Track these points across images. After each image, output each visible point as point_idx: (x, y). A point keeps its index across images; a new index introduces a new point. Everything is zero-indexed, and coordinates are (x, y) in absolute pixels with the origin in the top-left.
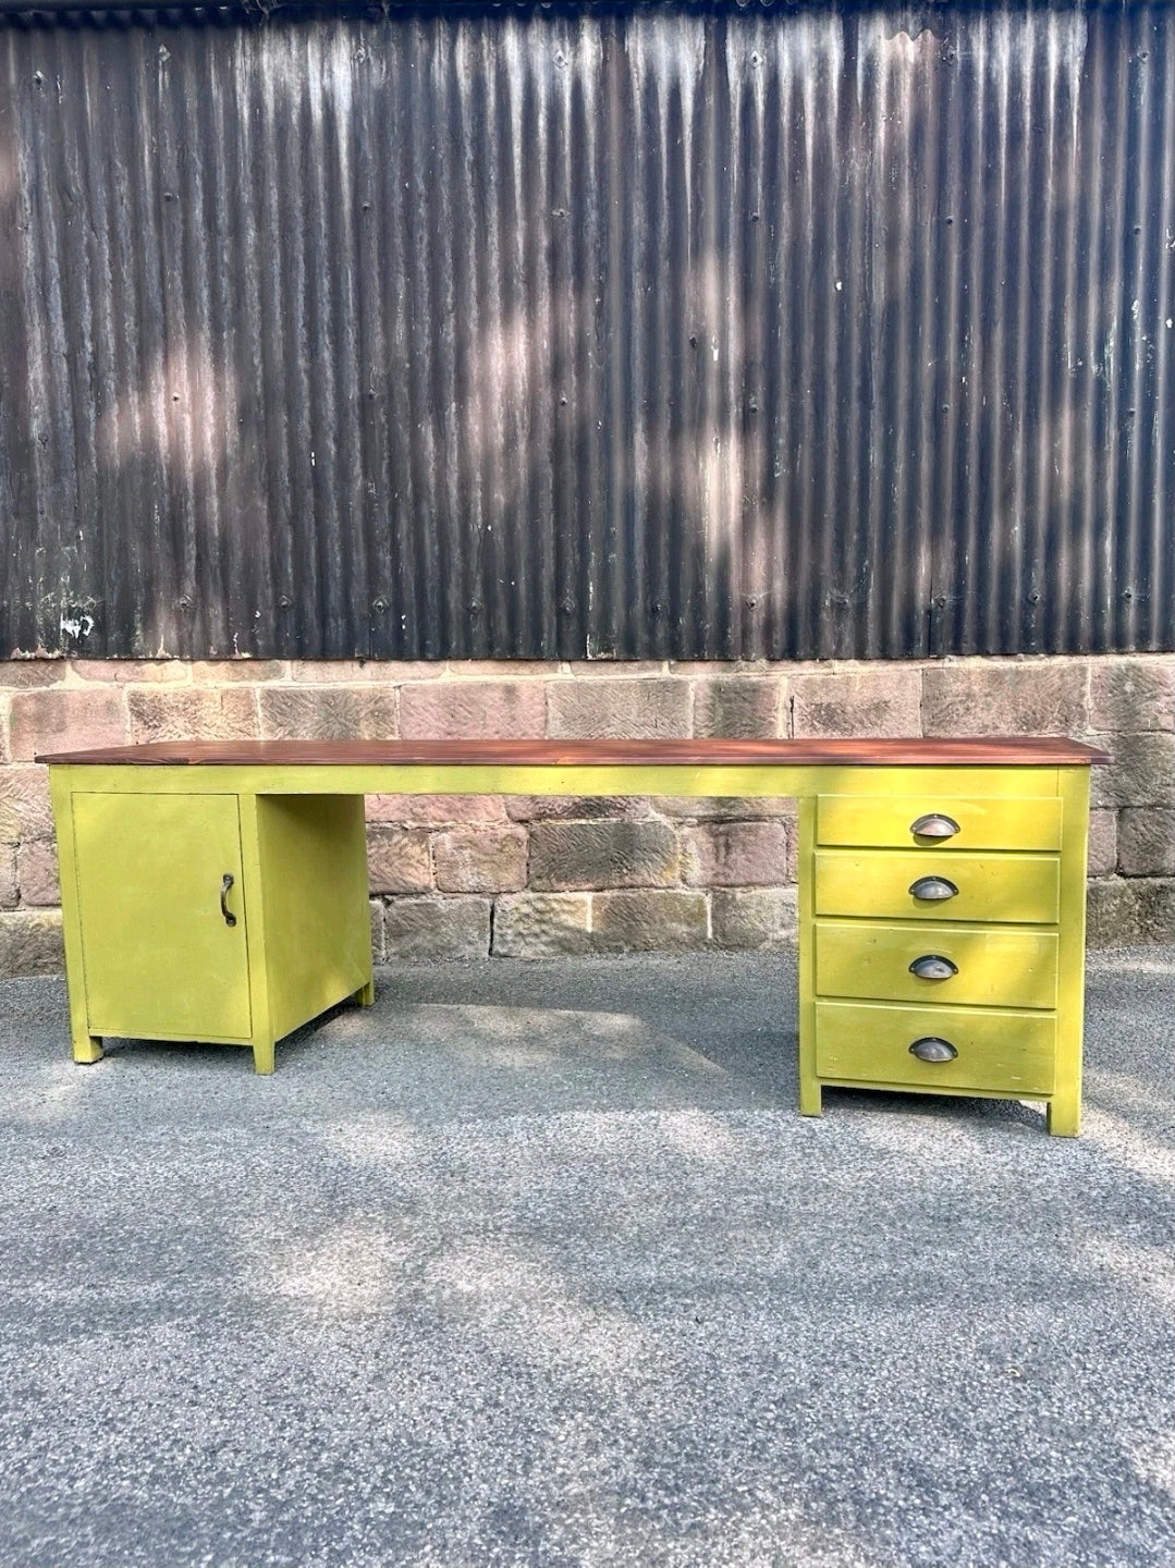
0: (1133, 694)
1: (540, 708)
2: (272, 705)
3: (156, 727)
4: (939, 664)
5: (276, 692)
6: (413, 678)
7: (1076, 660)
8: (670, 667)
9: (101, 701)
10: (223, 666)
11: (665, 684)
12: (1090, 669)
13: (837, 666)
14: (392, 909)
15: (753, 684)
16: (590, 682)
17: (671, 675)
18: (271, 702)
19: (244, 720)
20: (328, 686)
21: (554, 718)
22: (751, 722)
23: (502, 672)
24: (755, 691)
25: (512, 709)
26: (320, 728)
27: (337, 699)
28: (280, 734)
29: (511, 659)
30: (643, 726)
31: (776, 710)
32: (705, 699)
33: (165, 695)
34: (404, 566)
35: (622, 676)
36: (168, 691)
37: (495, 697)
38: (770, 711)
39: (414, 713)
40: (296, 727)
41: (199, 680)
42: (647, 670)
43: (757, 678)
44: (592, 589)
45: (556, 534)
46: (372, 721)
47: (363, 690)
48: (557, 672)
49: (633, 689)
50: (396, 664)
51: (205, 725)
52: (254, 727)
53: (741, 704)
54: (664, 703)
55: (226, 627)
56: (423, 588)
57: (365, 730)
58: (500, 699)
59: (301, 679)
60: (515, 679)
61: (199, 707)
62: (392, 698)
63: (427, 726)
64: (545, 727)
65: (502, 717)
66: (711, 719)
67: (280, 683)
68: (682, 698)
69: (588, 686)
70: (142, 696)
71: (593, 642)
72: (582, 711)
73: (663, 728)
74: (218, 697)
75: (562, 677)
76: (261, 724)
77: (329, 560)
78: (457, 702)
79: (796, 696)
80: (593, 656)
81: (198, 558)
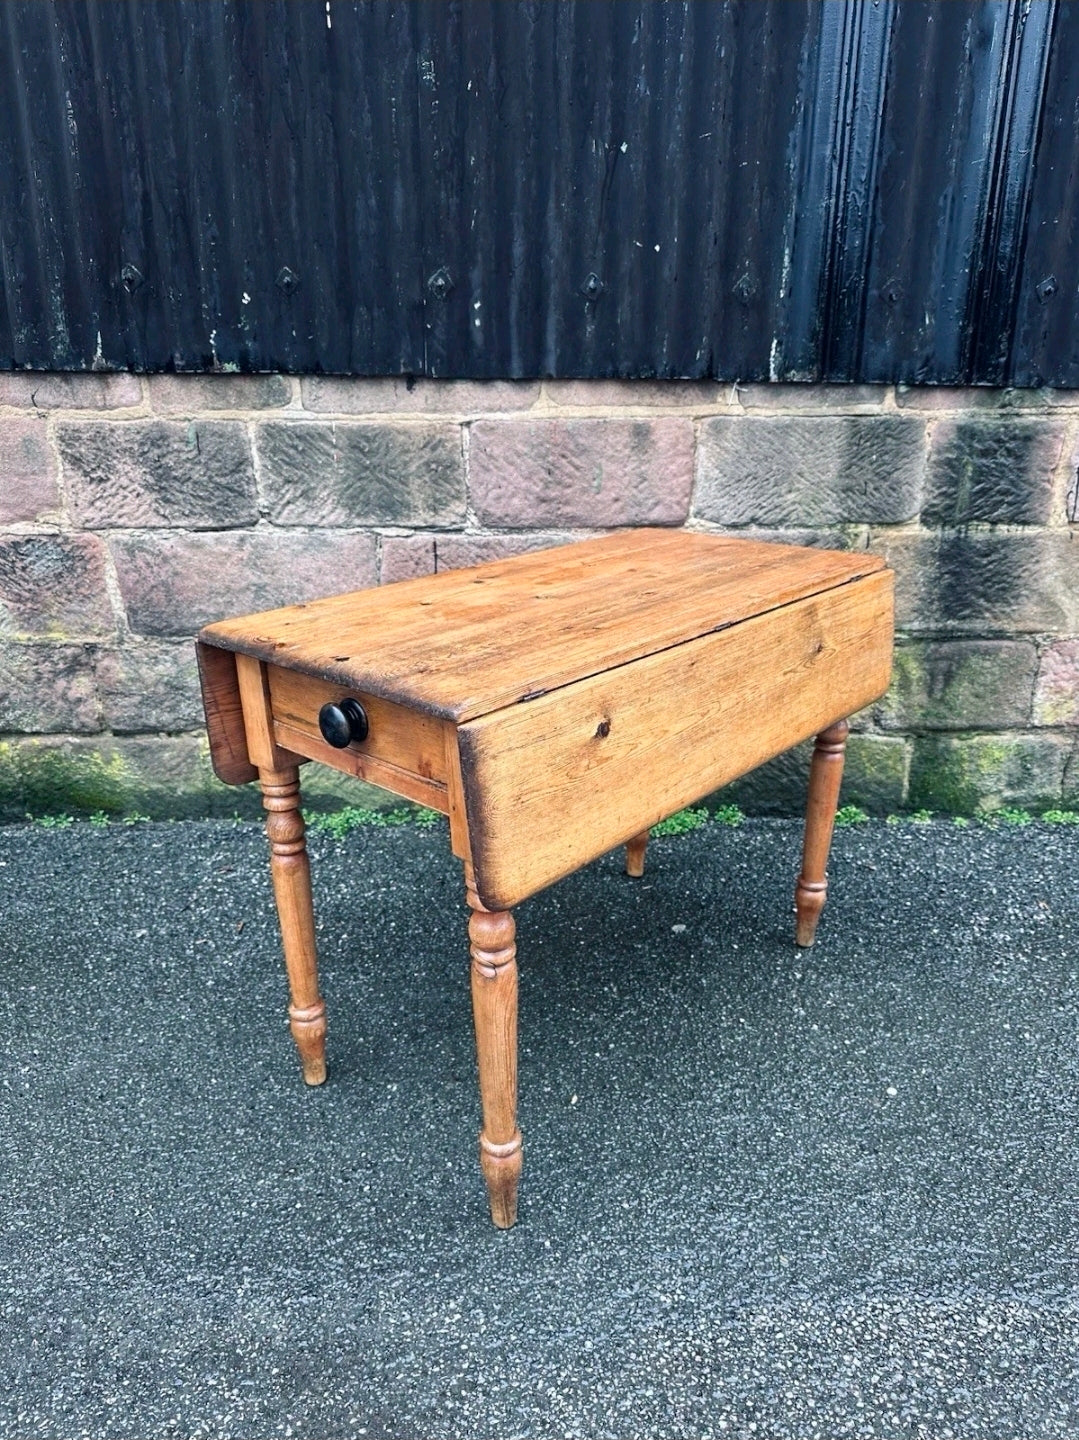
1: (685, 461)
2: (275, 451)
3: (101, 480)
5: (282, 430)
6: (490, 410)
8: (898, 396)
9: (15, 438)
10: (197, 385)
11: (886, 425)
15: (1026, 428)
16: (768, 420)
17: (897, 409)
18: (272, 444)
19: (233, 471)
20: (358, 420)
21: (706, 477)
22: (1013, 490)
23: (630, 402)
24: (1028, 439)
25: (642, 462)
26: (349, 487)
27: (374, 441)
28: (288, 496)
29: (646, 380)
30: (844, 491)
31: (1053, 470)
32: (948, 450)
33: (112, 431)
34: (482, 215)
35: (818, 411)
36: (115, 423)
37: (617, 443)
38: (1045, 471)
39: (491, 467)
40: (312, 485)
41: (163, 408)
42: (861, 400)
43: (1034, 418)
44: (786, 259)
45: (734, 161)
46: (427, 479)
47: (413, 427)
48: (714, 402)
49: (836, 432)
50: (464, 386)
51: (175, 478)
52: (248, 483)
53: (1002, 460)
54: (881, 456)
55: (197, 320)
56: (509, 257)
57: (417, 492)
58: (625, 446)
59: (317, 409)
60: (650, 413)
61: (165, 450)
62: (458, 442)
63: (511, 488)
64: (691, 493)
65: (625, 475)
66: (955, 483)
67: (285, 414)
68: (912, 447)
69: (764, 426)
70: (77, 431)
71: (780, 352)
72: (751, 467)
73: (877, 495)
74: (191, 435)
75: (725, 410)
76: (258, 480)
77: (359, 205)
78: (557, 450)
80: (781, 375)
81: (146, 197)
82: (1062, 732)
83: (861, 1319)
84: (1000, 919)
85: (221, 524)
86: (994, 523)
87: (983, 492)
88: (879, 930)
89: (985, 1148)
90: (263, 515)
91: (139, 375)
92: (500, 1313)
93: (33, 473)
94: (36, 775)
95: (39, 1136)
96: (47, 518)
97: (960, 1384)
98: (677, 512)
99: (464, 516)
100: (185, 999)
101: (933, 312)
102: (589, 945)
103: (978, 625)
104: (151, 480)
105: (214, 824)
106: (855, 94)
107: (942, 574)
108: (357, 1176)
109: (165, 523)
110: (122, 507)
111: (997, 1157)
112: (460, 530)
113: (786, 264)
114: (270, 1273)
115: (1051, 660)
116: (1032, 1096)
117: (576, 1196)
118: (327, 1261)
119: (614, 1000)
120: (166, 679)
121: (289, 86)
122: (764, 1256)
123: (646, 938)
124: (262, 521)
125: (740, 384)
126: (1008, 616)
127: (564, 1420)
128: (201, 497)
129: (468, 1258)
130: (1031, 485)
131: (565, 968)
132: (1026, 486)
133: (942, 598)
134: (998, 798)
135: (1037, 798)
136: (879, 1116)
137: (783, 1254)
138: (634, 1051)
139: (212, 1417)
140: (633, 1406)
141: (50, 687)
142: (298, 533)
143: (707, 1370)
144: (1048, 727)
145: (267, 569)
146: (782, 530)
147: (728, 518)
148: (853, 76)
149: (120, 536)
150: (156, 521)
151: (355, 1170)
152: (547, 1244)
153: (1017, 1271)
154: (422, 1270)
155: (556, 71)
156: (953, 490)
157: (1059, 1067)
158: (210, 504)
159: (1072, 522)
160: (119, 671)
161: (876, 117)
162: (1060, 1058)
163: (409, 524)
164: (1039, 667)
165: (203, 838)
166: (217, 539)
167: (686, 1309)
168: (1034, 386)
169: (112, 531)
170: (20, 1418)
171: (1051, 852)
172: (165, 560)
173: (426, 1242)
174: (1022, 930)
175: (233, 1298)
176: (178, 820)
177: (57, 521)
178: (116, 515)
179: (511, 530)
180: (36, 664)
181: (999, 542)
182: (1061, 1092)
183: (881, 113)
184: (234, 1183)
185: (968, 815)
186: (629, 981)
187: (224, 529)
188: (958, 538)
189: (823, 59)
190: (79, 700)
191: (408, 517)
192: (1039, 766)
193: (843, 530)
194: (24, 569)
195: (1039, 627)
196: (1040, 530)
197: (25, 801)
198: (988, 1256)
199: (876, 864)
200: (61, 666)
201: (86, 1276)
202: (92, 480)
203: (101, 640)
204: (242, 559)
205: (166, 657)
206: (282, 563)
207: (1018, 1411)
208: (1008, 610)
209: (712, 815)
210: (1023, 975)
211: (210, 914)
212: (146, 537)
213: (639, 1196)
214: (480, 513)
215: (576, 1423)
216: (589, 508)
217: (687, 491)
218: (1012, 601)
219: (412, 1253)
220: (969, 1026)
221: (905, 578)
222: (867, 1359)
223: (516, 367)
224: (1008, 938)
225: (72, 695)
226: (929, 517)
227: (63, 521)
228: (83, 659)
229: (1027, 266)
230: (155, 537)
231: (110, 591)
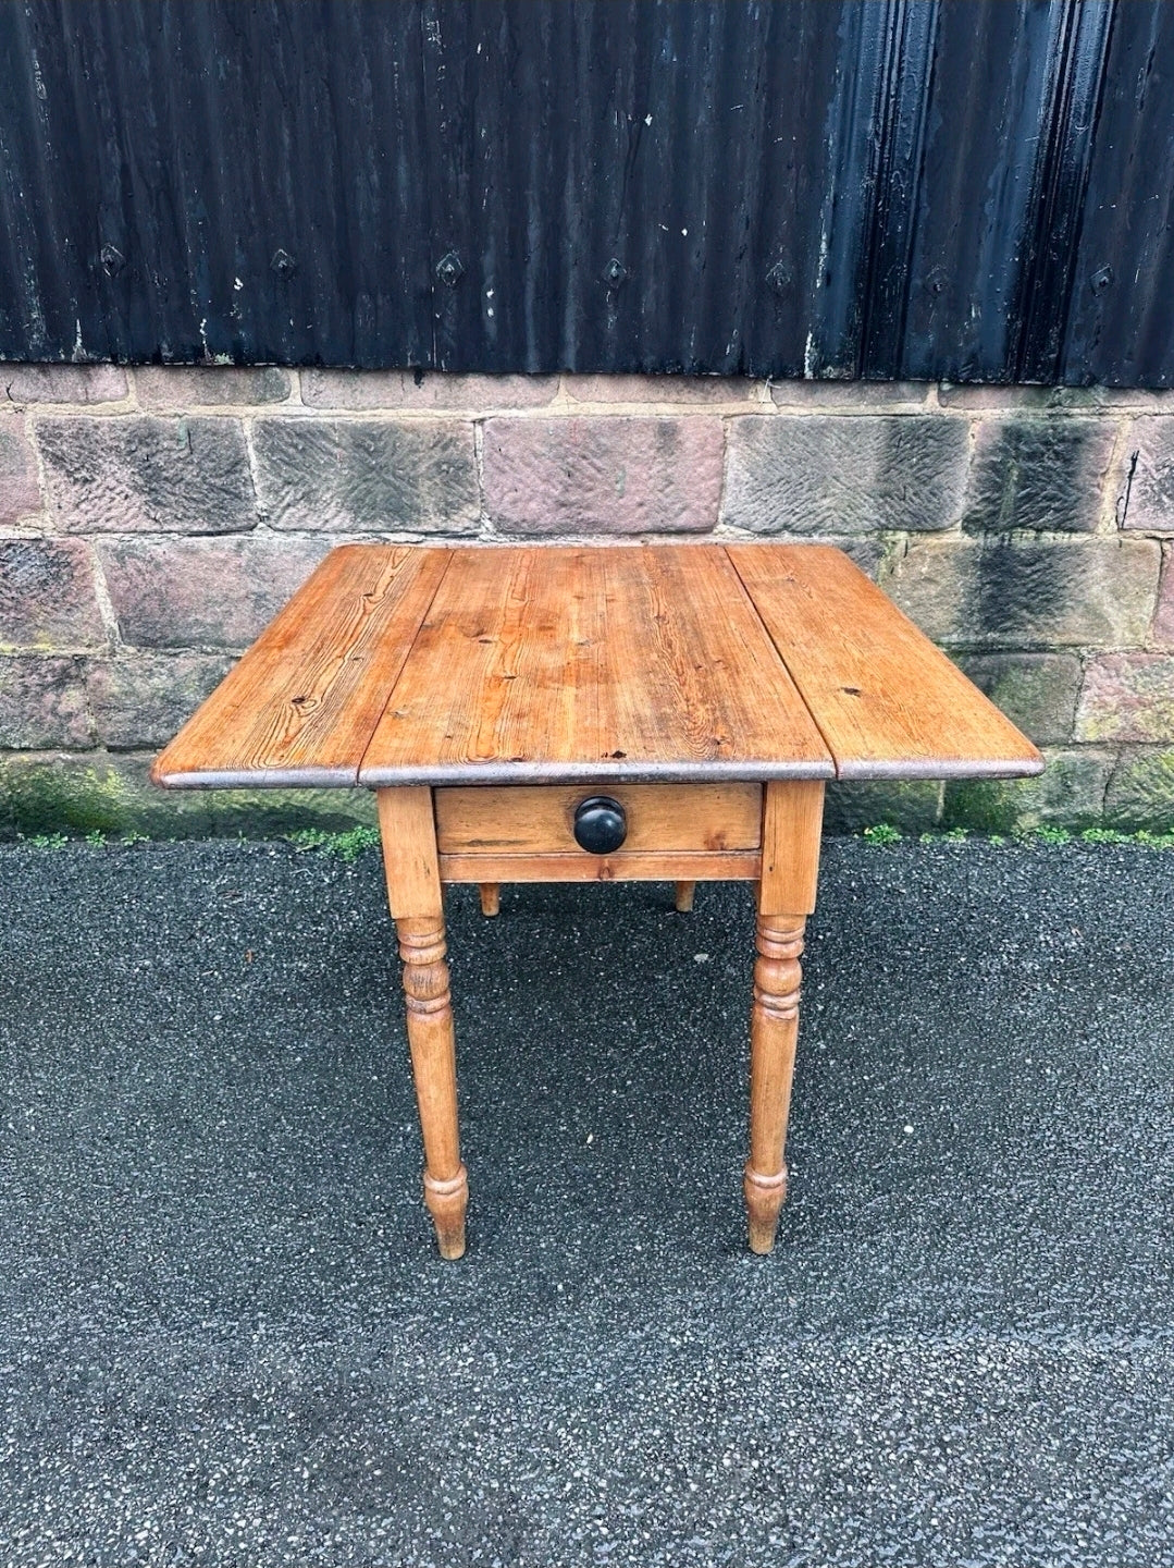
1: (714, 463)
2: (273, 449)
3: (86, 481)
5: (280, 427)
6: (505, 406)
8: (941, 393)
10: (187, 377)
11: (927, 426)
15: (1075, 429)
16: (802, 419)
17: (940, 409)
18: (270, 442)
19: (228, 472)
20: (363, 416)
21: (736, 480)
22: (1061, 495)
23: (654, 399)
24: (1077, 441)
25: (669, 464)
26: (354, 489)
27: (380, 440)
28: (288, 499)
29: (674, 374)
30: (882, 497)
31: (1104, 474)
32: (992, 453)
33: (96, 427)
34: (494, 194)
35: (855, 410)
36: (98, 419)
37: (642, 443)
38: (1095, 475)
39: (507, 468)
40: (314, 487)
41: (150, 403)
42: (901, 398)
43: (1084, 419)
44: (824, 246)
45: (769, 136)
46: (437, 480)
47: (422, 424)
48: (745, 399)
49: (874, 433)
50: (476, 380)
51: (166, 479)
52: (244, 484)
53: (1050, 463)
54: (921, 459)
55: (185, 308)
56: (525, 240)
57: (427, 494)
58: (650, 447)
59: (318, 404)
60: (676, 411)
61: (154, 449)
62: (471, 441)
63: (528, 491)
64: (720, 497)
65: (650, 478)
66: (998, 487)
67: (284, 410)
68: (955, 449)
69: (798, 426)
70: (58, 427)
71: (816, 346)
72: (784, 470)
73: (917, 501)
74: (182, 433)
75: (756, 408)
76: (256, 481)
77: (360, 181)
78: (577, 450)
79: (1142, 452)
80: (816, 371)
81: (125, 170)
82: (1106, 748)
83: (865, 1359)
84: (1031, 947)
85: (217, 528)
86: (1039, 531)
87: (1029, 498)
88: (905, 958)
89: (997, 1187)
90: (262, 519)
91: (123, 366)
92: (513, 1355)
93: (11, 473)
94: (26, 793)
95: (47, 1181)
96: (28, 521)
97: (956, 1421)
98: (705, 518)
99: (478, 521)
100: (192, 1036)
101: (979, 304)
102: (608, 977)
103: (1020, 638)
105: (217, 844)
106: (901, 62)
107: (984, 584)
108: (370, 1219)
109: (156, 527)
110: (109, 509)
111: (1009, 1196)
112: (474, 536)
113: (823, 251)
114: (285, 1319)
115: (1096, 675)
116: (1048, 1134)
117: (590, 1238)
118: (342, 1306)
119: (633, 1034)
120: (161, 693)
121: (280, 46)
122: (774, 1297)
123: (668, 968)
124: (261, 525)
125: (772, 381)
126: (1052, 628)
127: (573, 1459)
128: (194, 499)
129: (481, 1301)
130: (1079, 490)
131: (584, 1001)
132: (1075, 491)
133: (982, 609)
134: (1037, 816)
135: (1077, 816)
136: (895, 1155)
137: (792, 1295)
138: (651, 1087)
139: (231, 1461)
140: (641, 1445)
141: (39, 701)
142: (300, 537)
143: (713, 1410)
144: (1090, 743)
145: (267, 577)
146: (816, 537)
147: (759, 525)
148: (898, 42)
149: (107, 541)
150: (147, 525)
151: (369, 1213)
152: (560, 1287)
153: (1020, 1311)
154: (436, 1314)
155: (574, 33)
156: (997, 495)
157: (1078, 1104)
158: (205, 507)
159: (1121, 529)
160: (113, 684)
161: (922, 89)
162: (1080, 1094)
163: (420, 529)
164: (1082, 681)
165: (206, 859)
166: (213, 544)
167: (695, 1350)
168: (1086, 384)
169: (99, 535)
170: (42, 1464)
171: (1088, 873)
172: (158, 566)
173: (440, 1286)
174: (1052, 959)
175: (249, 1343)
176: (179, 839)
177: (39, 524)
178: (103, 519)
179: (529, 536)
180: (23, 676)
181: (1044, 551)
182: (1077, 1130)
183: (928, 84)
184: (247, 1228)
185: (1005, 834)
186: (648, 1014)
187: (219, 533)
188: (1002, 546)
189: (866, 23)
190: (70, 715)
191: (418, 522)
192: (1081, 784)
193: (880, 538)
194: (5, 576)
195: (1084, 639)
196: (1088, 537)
197: (16, 819)
198: (992, 1296)
199: (905, 886)
200: (49, 679)
201: (102, 1323)
202: (76, 480)
203: (91, 651)
204: (240, 566)
205: (163, 671)
206: (283, 570)
207: (1011, 1446)
208: (1052, 621)
210: (1050, 1007)
211: (216, 943)
212: (136, 542)
213: (652, 1237)
214: (495, 518)
215: (584, 1463)
216: (611, 513)
217: (717, 495)
218: (1056, 612)
219: (425, 1297)
220: (991, 1061)
221: (944, 588)
222: (869, 1398)
223: (532, 357)
224: (1037, 967)
225: (62, 709)
226: (971, 524)
227: (47, 524)
228: (73, 671)
229: (1082, 255)
230: (146, 542)
231: (100, 599)
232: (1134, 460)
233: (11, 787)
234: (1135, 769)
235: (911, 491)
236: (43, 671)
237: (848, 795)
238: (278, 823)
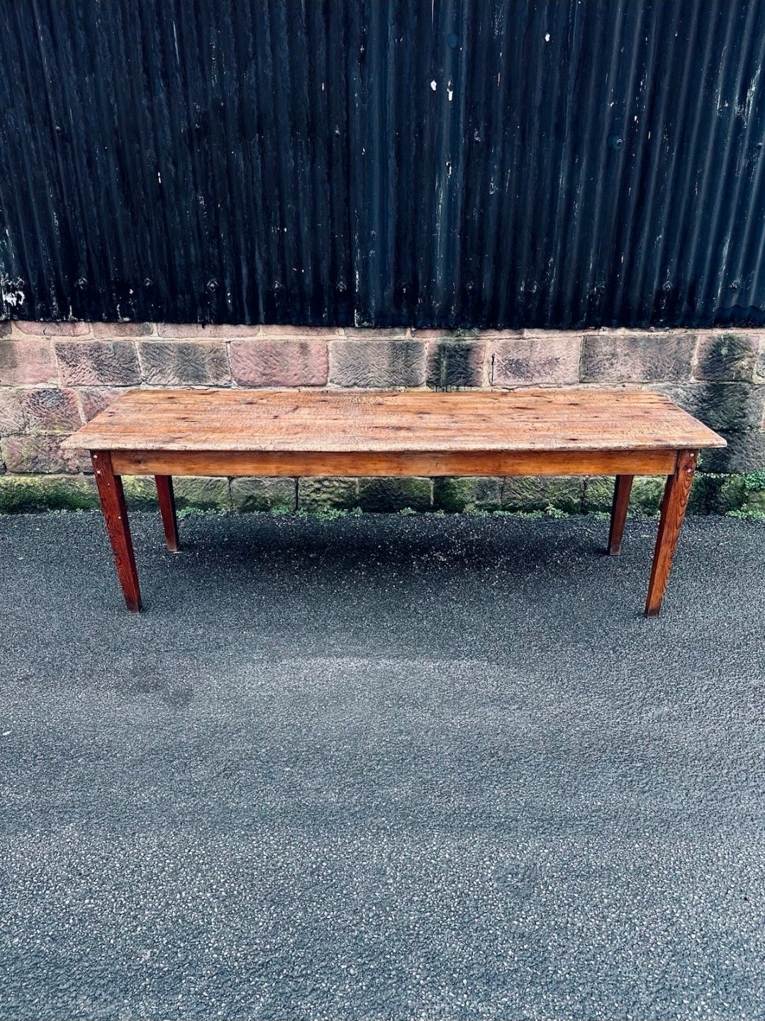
0: (726, 356)
1: (324, 359)
2: (147, 354)
3: (74, 366)
4: (596, 333)
5: (150, 345)
6: (238, 336)
7: (690, 332)
8: (412, 332)
9: (37, 349)
10: (112, 326)
11: (407, 344)
12: (699, 338)
13: (527, 333)
14: (234, 482)
15: (467, 345)
16: (357, 342)
17: (412, 338)
18: (146, 351)
19: (129, 362)
20: (182, 341)
21: (333, 366)
22: (465, 372)
23: (297, 334)
24: (468, 350)
25: (305, 359)
26: (180, 369)
27: (189, 350)
28: (154, 373)
29: (304, 325)
30: (392, 373)
31: (482, 363)
32: (434, 355)
33: (78, 345)
34: (228, 258)
35: (378, 338)
36: (78, 342)
37: (294, 351)
38: (478, 364)
39: (241, 361)
40: (164, 368)
41: (99, 336)
42: (396, 334)
43: (471, 341)
44: (357, 276)
45: (332, 235)
46: (213, 365)
47: (205, 344)
48: (334, 334)
49: (386, 348)
50: (226, 326)
51: (105, 365)
52: (136, 367)
53: (458, 359)
54: (406, 358)
55: (111, 300)
56: (241, 274)
57: (208, 370)
58: (297, 352)
59: (164, 336)
60: (307, 338)
61: (100, 353)
62: (225, 350)
63: (249, 369)
64: (328, 372)
65: (298, 364)
66: (438, 369)
67: (151, 338)
68: (419, 354)
69: (356, 345)
70: (63, 345)
71: (358, 315)
72: (352, 362)
73: (407, 374)
74: (111, 347)
75: (339, 338)
76: (141, 366)
77: (176, 253)
78: (268, 354)
79: (496, 354)
80: (359, 325)
81: (88, 251)
85: (126, 384)
86: (458, 386)
87: (452, 373)
90: (143, 381)
91: (88, 322)
93: (45, 363)
94: (51, 491)
96: (52, 382)
98: (323, 380)
99: (230, 381)
104: (95, 366)
109: (102, 384)
110: (83, 377)
112: (229, 387)
113: (357, 278)
121: (145, 205)
124: (143, 383)
125: (343, 327)
128: (117, 373)
130: (472, 369)
132: (470, 370)
134: (473, 504)
135: (490, 505)
142: (159, 388)
146: (368, 388)
147: (344, 383)
149: (83, 389)
150: (99, 383)
155: (254, 199)
156: (438, 372)
158: (121, 376)
159: (492, 385)
163: (206, 384)
166: (124, 390)
168: (469, 327)
169: (79, 387)
172: (103, 400)
177: (56, 383)
178: (81, 381)
179: (251, 387)
185: (460, 512)
187: (127, 386)
190: (68, 459)
191: (206, 381)
192: (490, 490)
193: (394, 389)
194: (43, 403)
196: (479, 389)
197: (47, 503)
200: (60, 444)
202: (70, 366)
209: (349, 512)
212: (94, 390)
214: (237, 380)
216: (284, 378)
217: (325, 371)
223: (247, 318)
225: (65, 457)
227: (58, 383)
230: (98, 390)
231: (80, 412)
232: (493, 357)
233: (45, 489)
234: (512, 484)
235: (403, 370)
236: (57, 441)
237: (393, 495)
238: (153, 505)
